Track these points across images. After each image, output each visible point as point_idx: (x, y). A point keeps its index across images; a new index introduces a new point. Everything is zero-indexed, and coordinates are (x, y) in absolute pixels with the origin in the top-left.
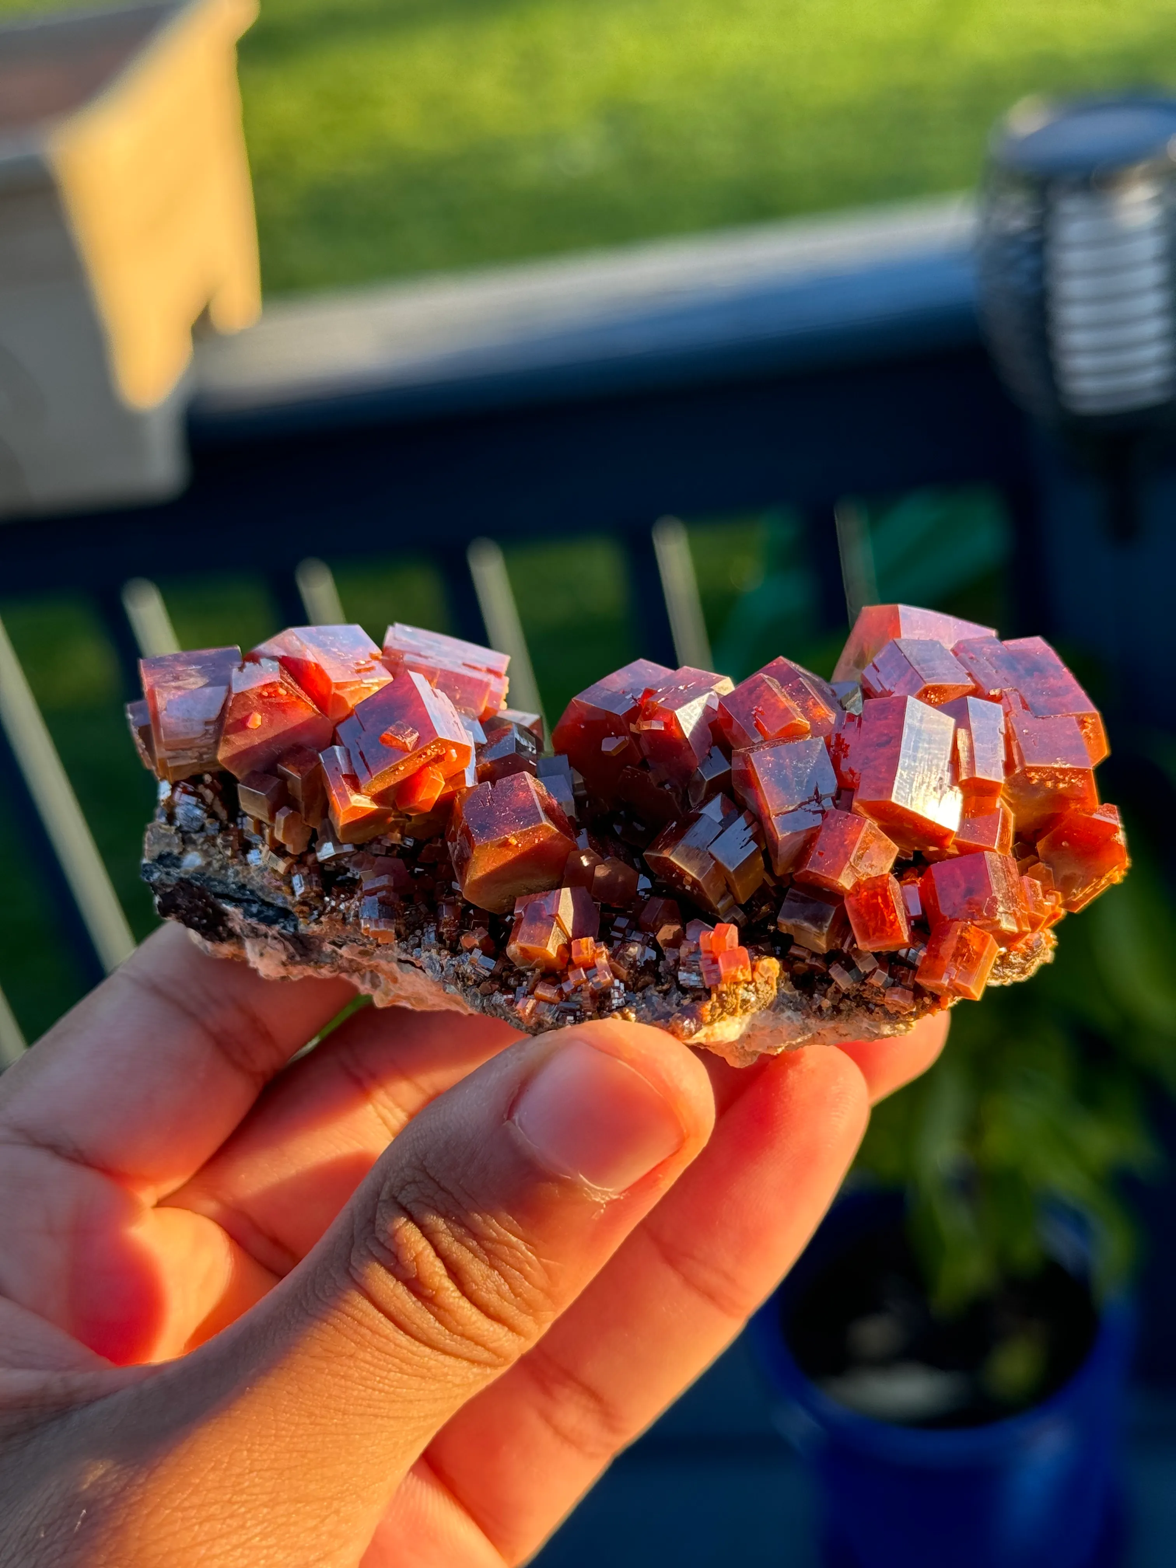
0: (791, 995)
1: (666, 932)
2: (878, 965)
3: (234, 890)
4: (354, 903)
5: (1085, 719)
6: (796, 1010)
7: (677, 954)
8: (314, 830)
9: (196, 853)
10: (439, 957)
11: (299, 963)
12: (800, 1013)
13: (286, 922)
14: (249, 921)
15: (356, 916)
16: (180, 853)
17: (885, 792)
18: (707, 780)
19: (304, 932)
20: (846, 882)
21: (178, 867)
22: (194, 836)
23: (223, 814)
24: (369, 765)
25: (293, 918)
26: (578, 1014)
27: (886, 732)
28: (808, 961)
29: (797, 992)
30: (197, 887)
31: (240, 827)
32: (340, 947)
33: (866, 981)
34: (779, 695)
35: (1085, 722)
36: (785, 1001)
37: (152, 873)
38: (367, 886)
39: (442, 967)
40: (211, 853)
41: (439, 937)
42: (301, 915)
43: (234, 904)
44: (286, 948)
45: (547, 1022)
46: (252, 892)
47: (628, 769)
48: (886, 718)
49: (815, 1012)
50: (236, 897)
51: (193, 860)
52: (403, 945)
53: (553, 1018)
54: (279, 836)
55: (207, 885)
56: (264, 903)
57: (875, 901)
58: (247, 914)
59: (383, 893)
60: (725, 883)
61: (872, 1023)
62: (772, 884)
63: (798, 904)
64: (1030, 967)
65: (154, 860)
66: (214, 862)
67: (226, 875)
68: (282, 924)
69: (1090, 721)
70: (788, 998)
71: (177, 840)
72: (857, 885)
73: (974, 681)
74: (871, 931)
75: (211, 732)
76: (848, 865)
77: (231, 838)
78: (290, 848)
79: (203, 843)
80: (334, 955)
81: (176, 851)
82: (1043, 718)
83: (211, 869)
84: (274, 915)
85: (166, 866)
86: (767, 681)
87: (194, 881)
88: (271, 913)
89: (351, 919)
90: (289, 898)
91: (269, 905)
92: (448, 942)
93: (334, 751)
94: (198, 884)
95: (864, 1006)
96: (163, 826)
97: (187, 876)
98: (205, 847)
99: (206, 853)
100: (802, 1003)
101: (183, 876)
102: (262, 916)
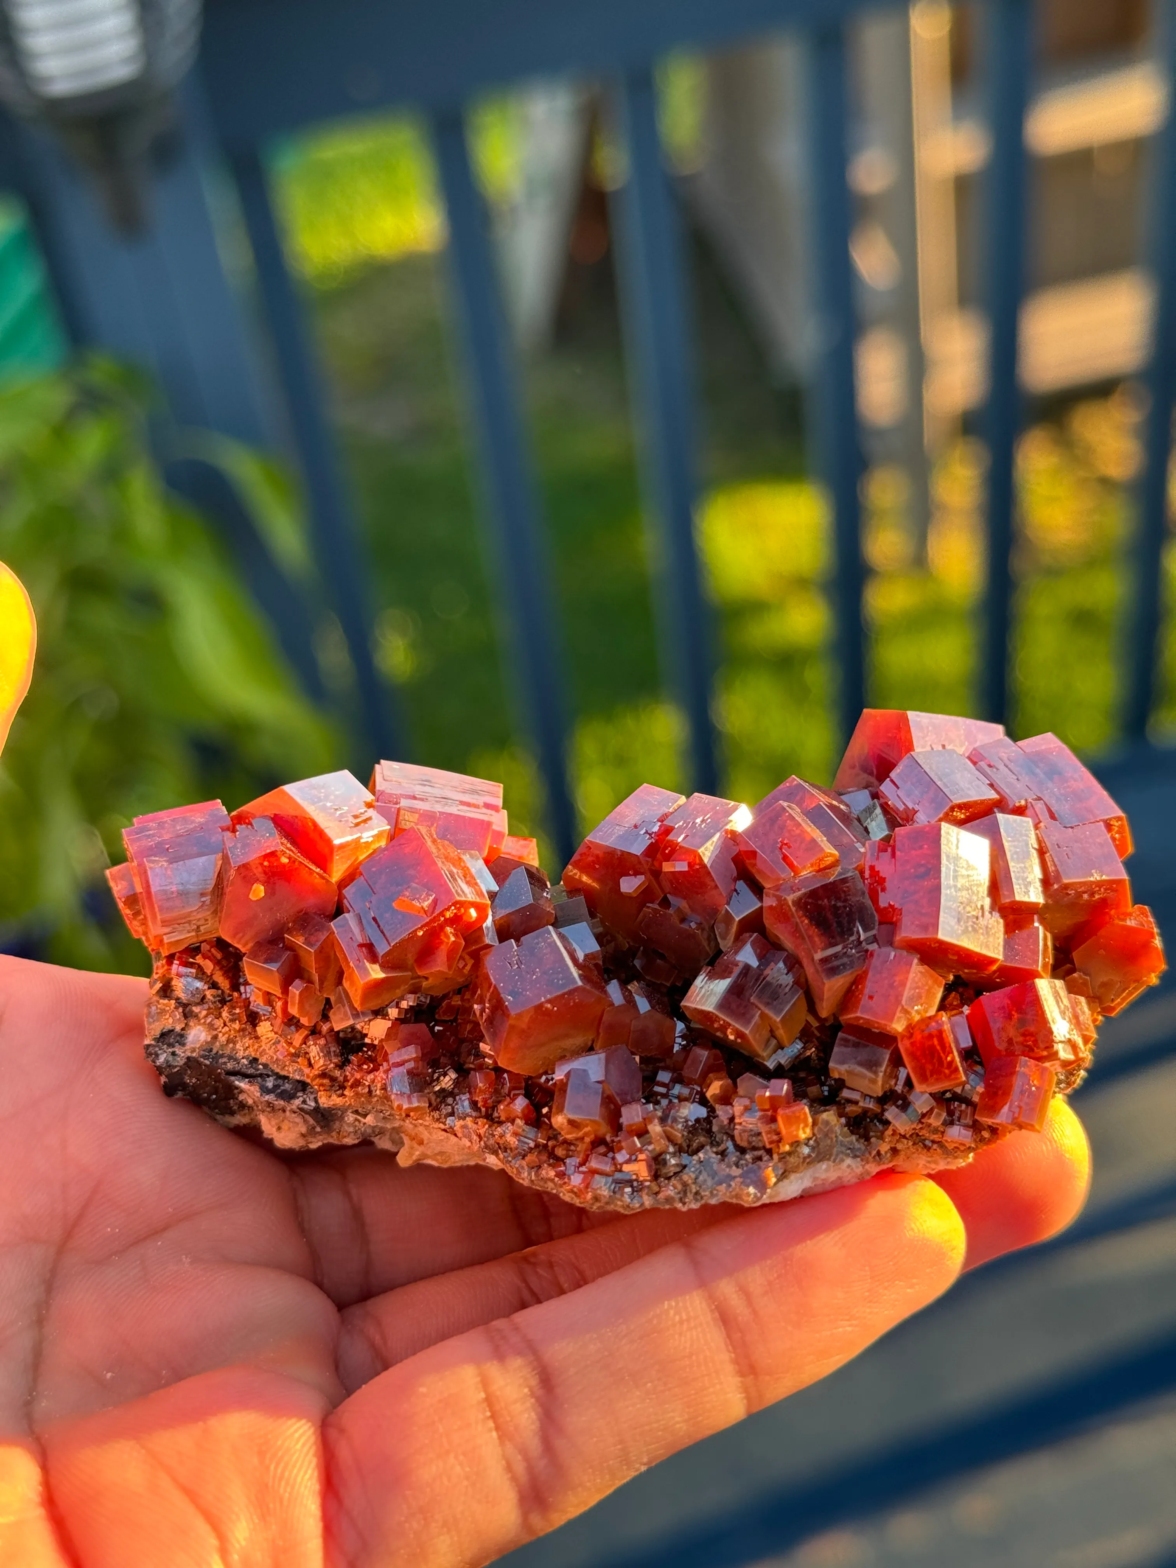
0: (848, 1142)
1: (715, 1088)
2: (935, 1104)
3: (246, 1065)
4: (380, 1074)
5: (1112, 823)
6: (855, 1157)
7: (731, 1112)
8: (328, 1000)
9: (198, 1027)
10: (475, 1126)
11: (319, 1133)
12: (859, 1159)
13: (305, 1096)
14: (267, 1097)
15: (384, 1088)
16: (183, 1029)
17: (931, 929)
18: (737, 919)
19: (325, 1106)
20: (898, 1026)
21: (184, 1045)
22: (196, 1009)
23: (224, 983)
24: (385, 932)
25: (312, 1090)
26: (635, 1184)
27: (923, 862)
28: (861, 1104)
29: (854, 1138)
30: (205, 1065)
31: (244, 996)
32: (365, 1116)
33: (923, 1120)
34: (803, 824)
35: (1112, 825)
36: (843, 1149)
37: (157, 1055)
38: (394, 1058)
39: (479, 1136)
40: (216, 1027)
41: (474, 1104)
42: (321, 1088)
43: (247, 1080)
44: (305, 1121)
45: (604, 1196)
46: (265, 1066)
47: (648, 907)
48: (921, 848)
49: (874, 1157)
50: (249, 1072)
51: (197, 1035)
52: (436, 1114)
53: (610, 1190)
54: (294, 1011)
55: (216, 1063)
56: (279, 1077)
57: (930, 1043)
58: (265, 1090)
59: (411, 1065)
60: (769, 1029)
61: (929, 1159)
62: (815, 1024)
63: (849, 1049)
64: (1076, 1080)
65: (154, 1039)
66: (220, 1035)
67: (233, 1049)
68: (301, 1099)
69: (1116, 824)
70: (846, 1146)
71: (178, 1015)
72: (910, 1028)
73: (998, 793)
74: (928, 1074)
75: (208, 902)
76: (900, 1008)
77: (238, 1011)
78: (304, 1021)
79: (206, 1016)
80: (357, 1123)
81: (178, 1028)
82: (1072, 828)
83: (218, 1044)
84: (292, 1089)
85: (171, 1045)
86: (788, 809)
87: (202, 1060)
88: (288, 1086)
89: (378, 1092)
90: (307, 1070)
91: (285, 1078)
92: (483, 1109)
93: (345, 919)
94: (207, 1062)
95: (920, 1144)
96: (161, 1001)
97: (194, 1055)
98: (209, 1020)
99: (211, 1027)
100: (860, 1149)
101: (189, 1054)
102: (279, 1091)
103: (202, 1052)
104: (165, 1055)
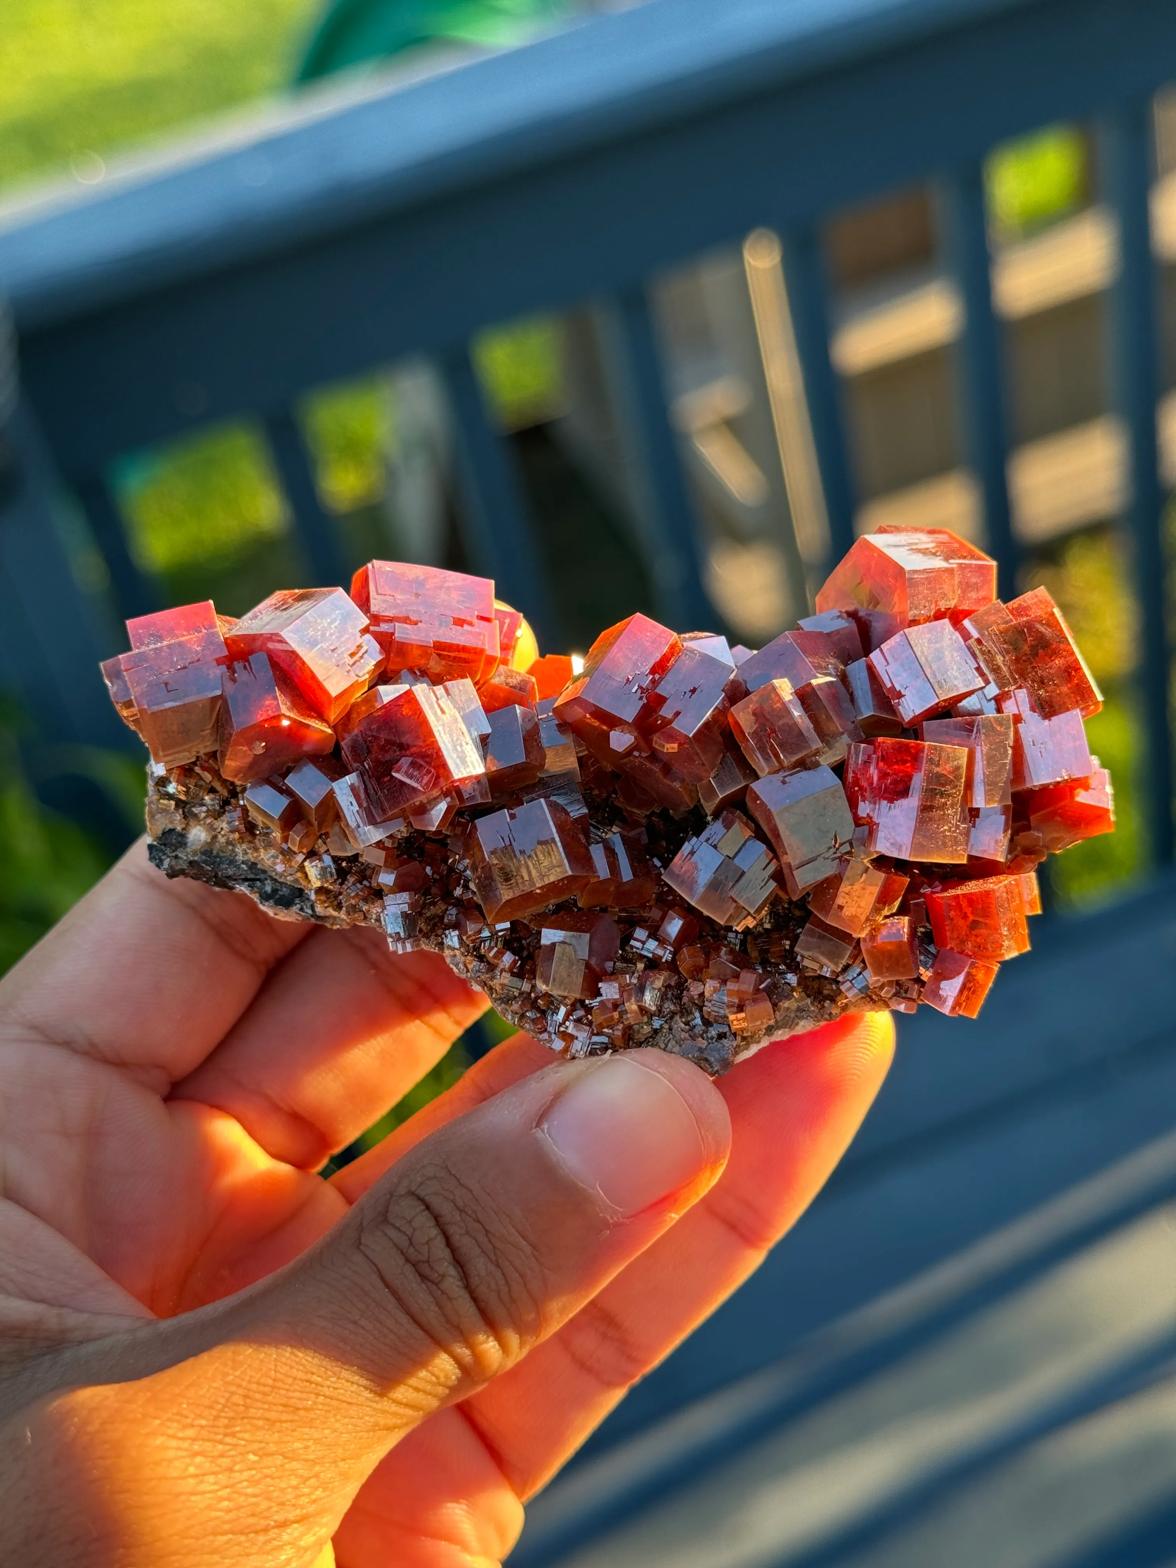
0: (803, 1005)
1: (688, 964)
3: (246, 870)
4: (376, 907)
6: (809, 1017)
7: (701, 988)
9: (199, 827)
12: (811, 1020)
13: (302, 904)
16: (183, 829)
18: (721, 797)
19: (321, 914)
20: (861, 935)
21: (185, 847)
22: (195, 810)
23: (223, 791)
25: (308, 898)
28: (818, 972)
29: (809, 1001)
30: (207, 870)
31: (242, 805)
36: (799, 1013)
37: (161, 861)
39: (467, 968)
40: (215, 827)
41: (463, 942)
42: (318, 900)
43: (247, 883)
46: (264, 872)
49: (825, 1018)
50: (248, 877)
51: (198, 835)
55: (218, 868)
56: (276, 882)
59: (405, 907)
65: (157, 839)
66: (220, 836)
67: (233, 853)
68: (299, 906)
70: (801, 1009)
71: (178, 817)
77: (237, 823)
79: (205, 818)
81: (179, 828)
82: (1050, 718)
83: (217, 845)
84: (289, 895)
85: (173, 848)
87: (203, 865)
88: (285, 891)
90: (304, 883)
91: (283, 884)
92: (471, 946)
94: (209, 868)
96: (161, 801)
97: (196, 858)
98: (208, 821)
99: (211, 828)
100: (813, 1011)
101: (192, 859)
102: (278, 896)
103: (204, 857)
104: (168, 860)
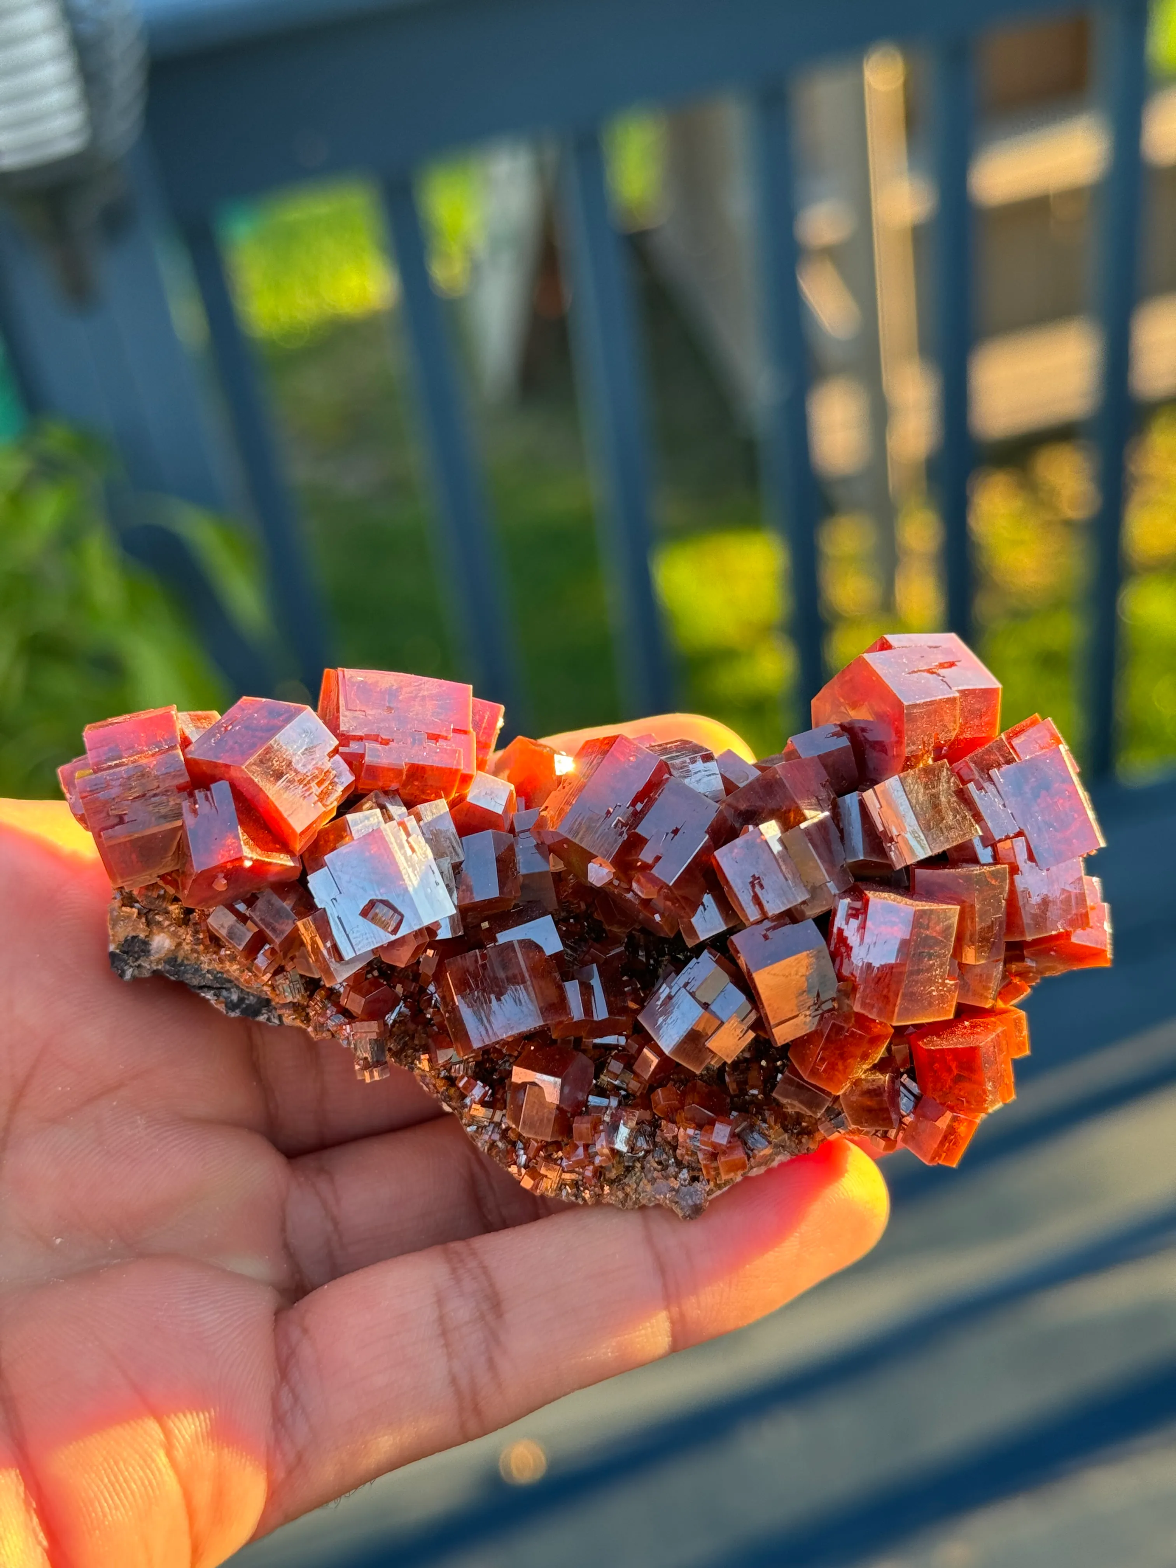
3: (211, 979)
9: (162, 935)
13: (270, 1014)
16: (146, 937)
18: (703, 936)
21: (148, 955)
22: (159, 919)
25: (275, 1007)
40: (179, 934)
43: (212, 992)
46: (229, 981)
50: (214, 985)
51: (162, 943)
56: (244, 991)
58: (231, 1006)
65: (119, 947)
66: (184, 944)
67: (197, 961)
68: (266, 1016)
71: (141, 922)
77: (201, 936)
79: (169, 926)
81: (142, 936)
82: (1046, 870)
83: (182, 953)
84: (256, 1004)
85: (136, 957)
87: (167, 972)
88: (252, 1000)
91: (249, 994)
96: (124, 909)
97: (160, 967)
98: (173, 929)
99: (174, 935)
101: (155, 968)
102: (244, 1006)
103: (168, 967)
104: (131, 969)
